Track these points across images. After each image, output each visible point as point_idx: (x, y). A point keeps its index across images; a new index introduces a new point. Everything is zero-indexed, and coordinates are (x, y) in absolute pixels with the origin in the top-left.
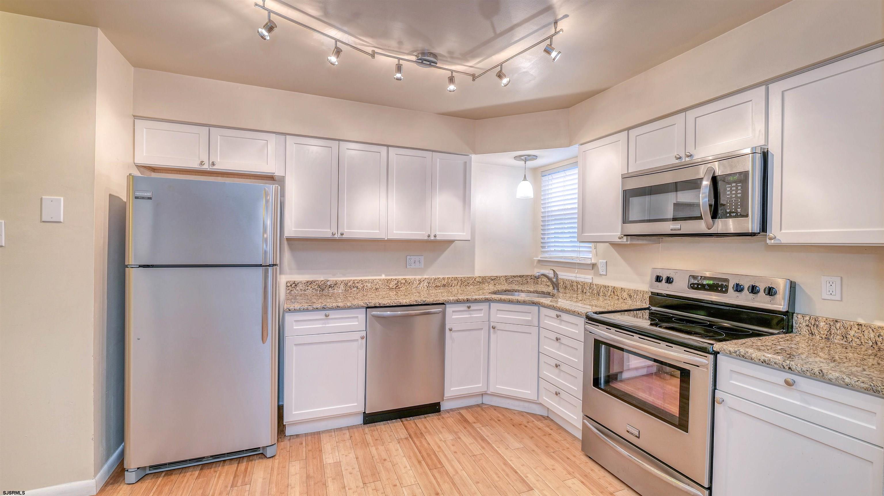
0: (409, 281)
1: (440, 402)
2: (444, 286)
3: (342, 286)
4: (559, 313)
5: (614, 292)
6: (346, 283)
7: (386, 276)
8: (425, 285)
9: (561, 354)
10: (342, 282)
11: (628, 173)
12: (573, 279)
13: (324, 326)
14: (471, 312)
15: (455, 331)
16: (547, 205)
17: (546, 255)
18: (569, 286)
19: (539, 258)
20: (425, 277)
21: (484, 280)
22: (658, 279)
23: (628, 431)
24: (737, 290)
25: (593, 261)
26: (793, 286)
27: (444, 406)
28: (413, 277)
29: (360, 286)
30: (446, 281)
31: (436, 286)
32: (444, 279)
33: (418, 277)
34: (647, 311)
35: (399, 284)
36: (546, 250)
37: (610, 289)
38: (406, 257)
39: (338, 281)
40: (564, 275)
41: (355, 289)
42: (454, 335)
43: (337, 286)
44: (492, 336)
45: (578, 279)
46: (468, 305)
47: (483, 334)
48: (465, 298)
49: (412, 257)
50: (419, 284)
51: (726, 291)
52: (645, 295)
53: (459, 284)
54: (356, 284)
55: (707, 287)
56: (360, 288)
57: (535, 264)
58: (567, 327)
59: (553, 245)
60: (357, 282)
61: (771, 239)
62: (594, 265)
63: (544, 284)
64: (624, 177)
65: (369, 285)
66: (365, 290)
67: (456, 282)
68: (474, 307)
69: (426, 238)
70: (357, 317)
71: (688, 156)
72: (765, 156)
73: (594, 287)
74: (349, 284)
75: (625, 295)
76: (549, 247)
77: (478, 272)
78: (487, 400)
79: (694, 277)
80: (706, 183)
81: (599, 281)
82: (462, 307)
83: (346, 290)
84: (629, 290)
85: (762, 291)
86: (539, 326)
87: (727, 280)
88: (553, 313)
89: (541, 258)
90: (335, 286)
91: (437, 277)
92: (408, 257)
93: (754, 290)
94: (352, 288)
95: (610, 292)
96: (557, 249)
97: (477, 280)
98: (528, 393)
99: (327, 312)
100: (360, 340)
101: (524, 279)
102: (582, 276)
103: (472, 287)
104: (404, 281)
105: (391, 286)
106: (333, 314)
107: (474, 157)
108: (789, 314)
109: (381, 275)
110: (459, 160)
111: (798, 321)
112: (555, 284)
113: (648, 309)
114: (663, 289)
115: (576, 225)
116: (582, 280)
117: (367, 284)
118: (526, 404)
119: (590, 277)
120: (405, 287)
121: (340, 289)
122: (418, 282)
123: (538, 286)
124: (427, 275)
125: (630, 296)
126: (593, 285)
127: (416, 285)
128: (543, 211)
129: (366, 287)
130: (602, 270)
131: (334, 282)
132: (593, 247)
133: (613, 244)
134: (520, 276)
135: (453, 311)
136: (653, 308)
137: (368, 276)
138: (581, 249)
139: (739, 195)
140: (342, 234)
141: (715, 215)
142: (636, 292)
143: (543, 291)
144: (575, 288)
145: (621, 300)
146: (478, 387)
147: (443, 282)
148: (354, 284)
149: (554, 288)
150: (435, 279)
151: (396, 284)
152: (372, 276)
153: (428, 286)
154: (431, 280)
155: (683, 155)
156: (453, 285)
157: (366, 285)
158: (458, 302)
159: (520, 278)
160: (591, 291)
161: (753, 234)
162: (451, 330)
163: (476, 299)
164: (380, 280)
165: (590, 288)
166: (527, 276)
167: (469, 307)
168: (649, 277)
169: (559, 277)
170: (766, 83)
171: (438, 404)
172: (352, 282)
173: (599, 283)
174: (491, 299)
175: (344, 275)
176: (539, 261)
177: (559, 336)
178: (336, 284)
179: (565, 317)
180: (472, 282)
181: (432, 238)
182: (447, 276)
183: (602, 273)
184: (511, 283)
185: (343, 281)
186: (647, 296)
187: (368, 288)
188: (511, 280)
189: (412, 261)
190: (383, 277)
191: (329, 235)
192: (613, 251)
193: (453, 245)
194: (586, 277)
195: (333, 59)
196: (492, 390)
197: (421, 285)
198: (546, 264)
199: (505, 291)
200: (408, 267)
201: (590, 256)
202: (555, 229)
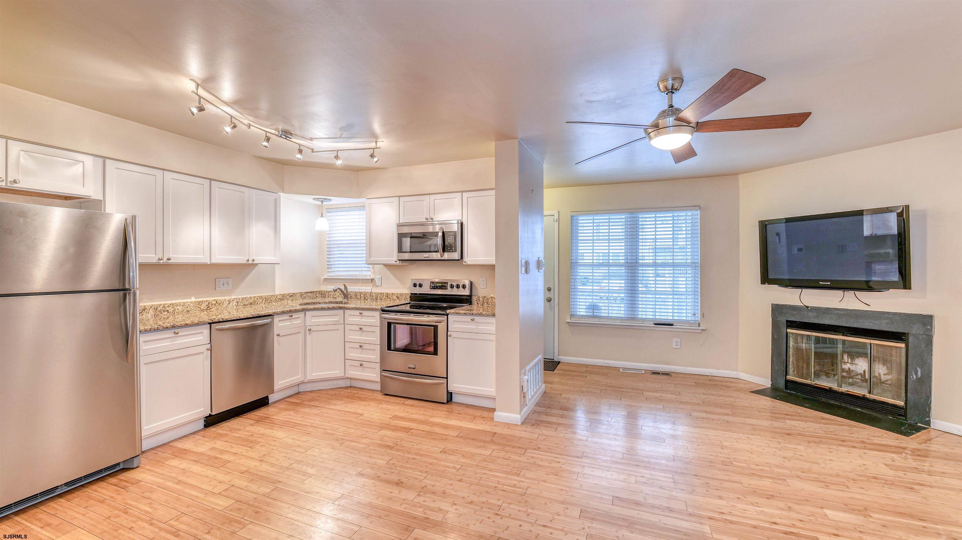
0: (220, 302)
1: (268, 396)
2: (251, 304)
3: (151, 312)
4: (361, 312)
5: (387, 296)
6: (156, 308)
7: (195, 298)
8: (234, 304)
9: (363, 338)
10: (151, 307)
11: (399, 223)
12: (357, 291)
13: (172, 343)
14: (292, 320)
15: (282, 336)
16: (332, 236)
17: (331, 274)
18: (353, 296)
19: (326, 277)
20: (233, 297)
21: (284, 297)
22: (415, 285)
23: (409, 368)
24: (451, 288)
25: (372, 277)
26: (471, 283)
27: (272, 398)
28: (223, 298)
29: (171, 309)
30: (252, 300)
31: (244, 305)
32: (250, 298)
33: (227, 298)
34: (409, 305)
35: (210, 305)
36: (333, 270)
37: (385, 295)
38: (215, 279)
39: (146, 307)
40: (352, 288)
41: (166, 313)
42: (281, 339)
43: (146, 311)
44: (308, 337)
45: (361, 291)
46: (291, 314)
47: (300, 336)
48: (288, 309)
49: (220, 279)
50: (229, 303)
51: (447, 289)
52: (407, 296)
53: (264, 301)
54: (166, 308)
55: (439, 287)
56: (171, 311)
57: (322, 282)
58: (367, 319)
59: (337, 266)
60: (167, 306)
61: (464, 262)
62: (372, 280)
63: (331, 297)
64: (399, 225)
65: (180, 308)
66: (176, 313)
67: (261, 300)
68: (295, 315)
69: (245, 262)
70: (202, 333)
71: (431, 219)
72: (462, 224)
73: (374, 294)
74: (159, 309)
75: (395, 297)
76: (335, 267)
77: (279, 290)
78: (302, 388)
79: (433, 283)
80: (440, 234)
81: (376, 290)
82: (286, 317)
83: (156, 315)
84: (397, 294)
85: (461, 287)
86: (344, 324)
87: (447, 283)
88: (357, 312)
89: (327, 276)
90: (144, 311)
91: (243, 297)
92: (217, 280)
93: (458, 287)
94: (162, 312)
95: (384, 297)
96: (339, 269)
97: (279, 297)
98: (337, 372)
99: (177, 331)
100: (205, 353)
101: (315, 294)
102: (364, 288)
103: (274, 303)
104: (214, 302)
105: (202, 307)
106: (182, 332)
107: (282, 194)
108: (470, 296)
109: (191, 298)
110: (271, 197)
111: (474, 299)
112: (346, 295)
113: (409, 303)
114: (418, 290)
115: (365, 252)
116: (364, 291)
117: (178, 307)
118: (335, 382)
119: (370, 288)
120: (216, 308)
121: (149, 314)
122: (228, 302)
123: (326, 299)
124: (235, 296)
125: (398, 298)
126: (373, 293)
127: (226, 305)
128: (328, 239)
129: (177, 311)
130: (378, 283)
131: (143, 307)
132: (372, 268)
133: (388, 266)
134: (311, 292)
135: (280, 321)
136: (412, 302)
137: (177, 299)
138: (363, 269)
139: (453, 242)
140: (169, 259)
141: (444, 251)
142: (401, 295)
143: (336, 301)
144: (359, 297)
145: (392, 301)
146: (297, 378)
147: (250, 300)
148: (164, 308)
149: (345, 298)
150: (243, 299)
151: (207, 305)
152: (181, 299)
153: (236, 305)
154: (239, 299)
155: (428, 218)
156: (259, 303)
157: (177, 309)
158: (283, 313)
159: (311, 294)
160: (371, 297)
161: (458, 260)
162: (278, 335)
163: (296, 310)
164: (191, 302)
165: (370, 296)
166: (317, 292)
167: (291, 316)
168: (410, 284)
169: (348, 290)
170: (462, 192)
171: (267, 398)
172: (162, 306)
173: (377, 292)
174: (307, 308)
175: (151, 300)
176: (325, 279)
177: (361, 327)
178: (144, 310)
179: (365, 313)
180: (274, 299)
181: (250, 262)
182: (253, 296)
183: (378, 285)
184: (305, 298)
185: (153, 305)
186: (408, 297)
187: (179, 311)
188: (305, 296)
189: (221, 283)
190: (193, 299)
191: (155, 261)
192: (386, 271)
193: (256, 268)
194: (367, 289)
195: (228, 129)
196: (309, 378)
197: (230, 305)
198: (331, 281)
199: (306, 304)
200: (217, 289)
201: (369, 273)
202: (338, 254)
